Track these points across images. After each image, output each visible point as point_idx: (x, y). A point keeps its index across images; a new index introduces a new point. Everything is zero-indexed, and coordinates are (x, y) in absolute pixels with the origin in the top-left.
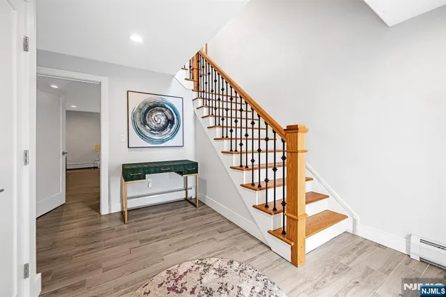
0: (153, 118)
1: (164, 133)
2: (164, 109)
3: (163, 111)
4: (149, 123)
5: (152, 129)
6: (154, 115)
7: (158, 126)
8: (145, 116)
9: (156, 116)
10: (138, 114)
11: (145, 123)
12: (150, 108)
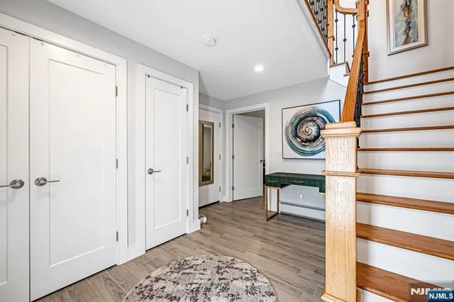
0: (304, 129)
1: (315, 144)
2: (315, 118)
3: (314, 121)
4: (299, 135)
5: (303, 141)
6: (305, 126)
7: (309, 137)
8: (296, 129)
9: (307, 127)
10: (290, 128)
11: (296, 136)
12: (301, 120)
